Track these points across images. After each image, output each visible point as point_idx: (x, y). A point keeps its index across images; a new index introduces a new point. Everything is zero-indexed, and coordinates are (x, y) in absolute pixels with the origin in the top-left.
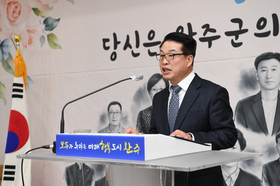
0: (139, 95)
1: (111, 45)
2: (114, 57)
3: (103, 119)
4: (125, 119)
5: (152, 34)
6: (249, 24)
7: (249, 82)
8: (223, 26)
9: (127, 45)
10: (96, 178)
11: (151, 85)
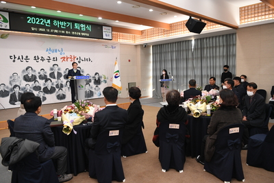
0: (23, 71)
1: (13, 58)
2: (14, 61)
3: (11, 77)
4: (19, 77)
5: (27, 57)
6: (52, 58)
7: (52, 69)
8: (46, 58)
9: (19, 58)
10: (10, 93)
11: (27, 69)
